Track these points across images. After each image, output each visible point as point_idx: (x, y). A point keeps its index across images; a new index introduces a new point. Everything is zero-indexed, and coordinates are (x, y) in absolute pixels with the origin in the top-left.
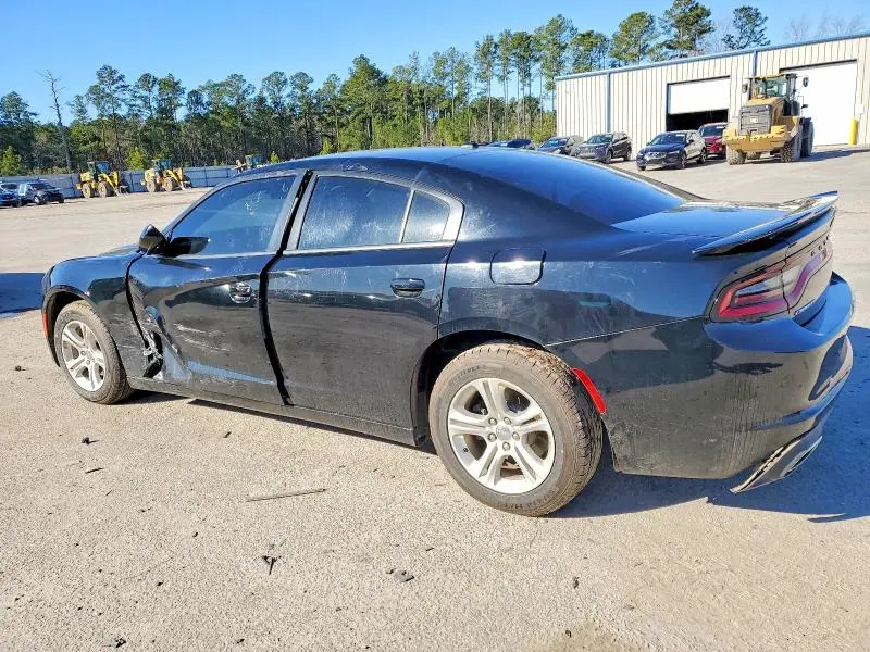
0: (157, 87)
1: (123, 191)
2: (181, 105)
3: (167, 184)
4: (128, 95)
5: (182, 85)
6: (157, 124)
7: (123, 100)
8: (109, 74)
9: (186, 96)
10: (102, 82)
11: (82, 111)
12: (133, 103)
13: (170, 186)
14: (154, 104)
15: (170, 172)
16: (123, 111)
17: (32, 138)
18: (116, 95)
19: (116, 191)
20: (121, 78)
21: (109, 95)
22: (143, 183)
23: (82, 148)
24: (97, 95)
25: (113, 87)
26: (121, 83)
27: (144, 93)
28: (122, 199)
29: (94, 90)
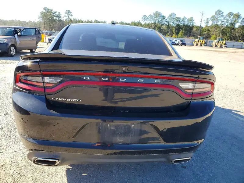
0: (233, 16)
1: (204, 45)
2: (239, 22)
3: (219, 45)
4: (222, 18)
5: (241, 16)
6: (228, 27)
7: (221, 20)
8: (219, 12)
9: (241, 19)
10: (216, 15)
11: (208, 23)
12: (223, 21)
13: (220, 46)
14: (230, 22)
15: (221, 42)
16: (219, 23)
17: (192, 29)
18: (218, 18)
19: (202, 45)
20: (222, 13)
21: (216, 18)
22: (212, 44)
23: (204, 33)
24: (213, 18)
25: (219, 16)
26: (222, 15)
27: (228, 18)
28: (204, 48)
29: (213, 17)
